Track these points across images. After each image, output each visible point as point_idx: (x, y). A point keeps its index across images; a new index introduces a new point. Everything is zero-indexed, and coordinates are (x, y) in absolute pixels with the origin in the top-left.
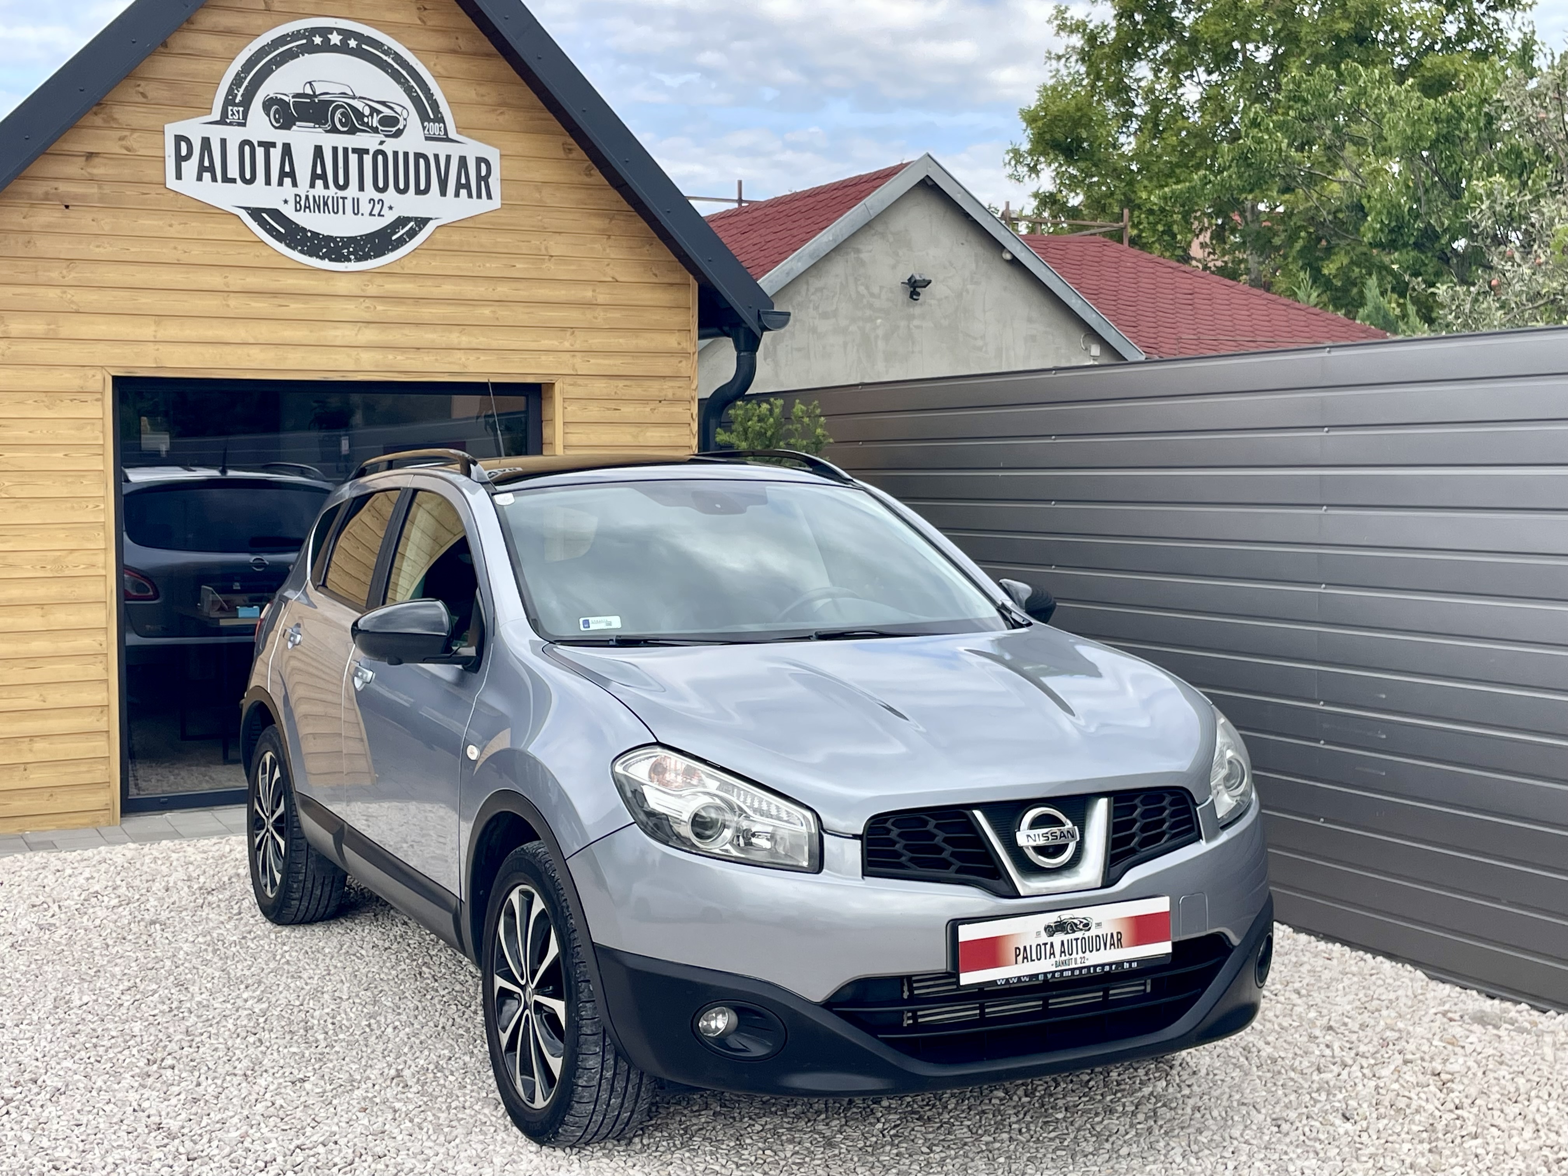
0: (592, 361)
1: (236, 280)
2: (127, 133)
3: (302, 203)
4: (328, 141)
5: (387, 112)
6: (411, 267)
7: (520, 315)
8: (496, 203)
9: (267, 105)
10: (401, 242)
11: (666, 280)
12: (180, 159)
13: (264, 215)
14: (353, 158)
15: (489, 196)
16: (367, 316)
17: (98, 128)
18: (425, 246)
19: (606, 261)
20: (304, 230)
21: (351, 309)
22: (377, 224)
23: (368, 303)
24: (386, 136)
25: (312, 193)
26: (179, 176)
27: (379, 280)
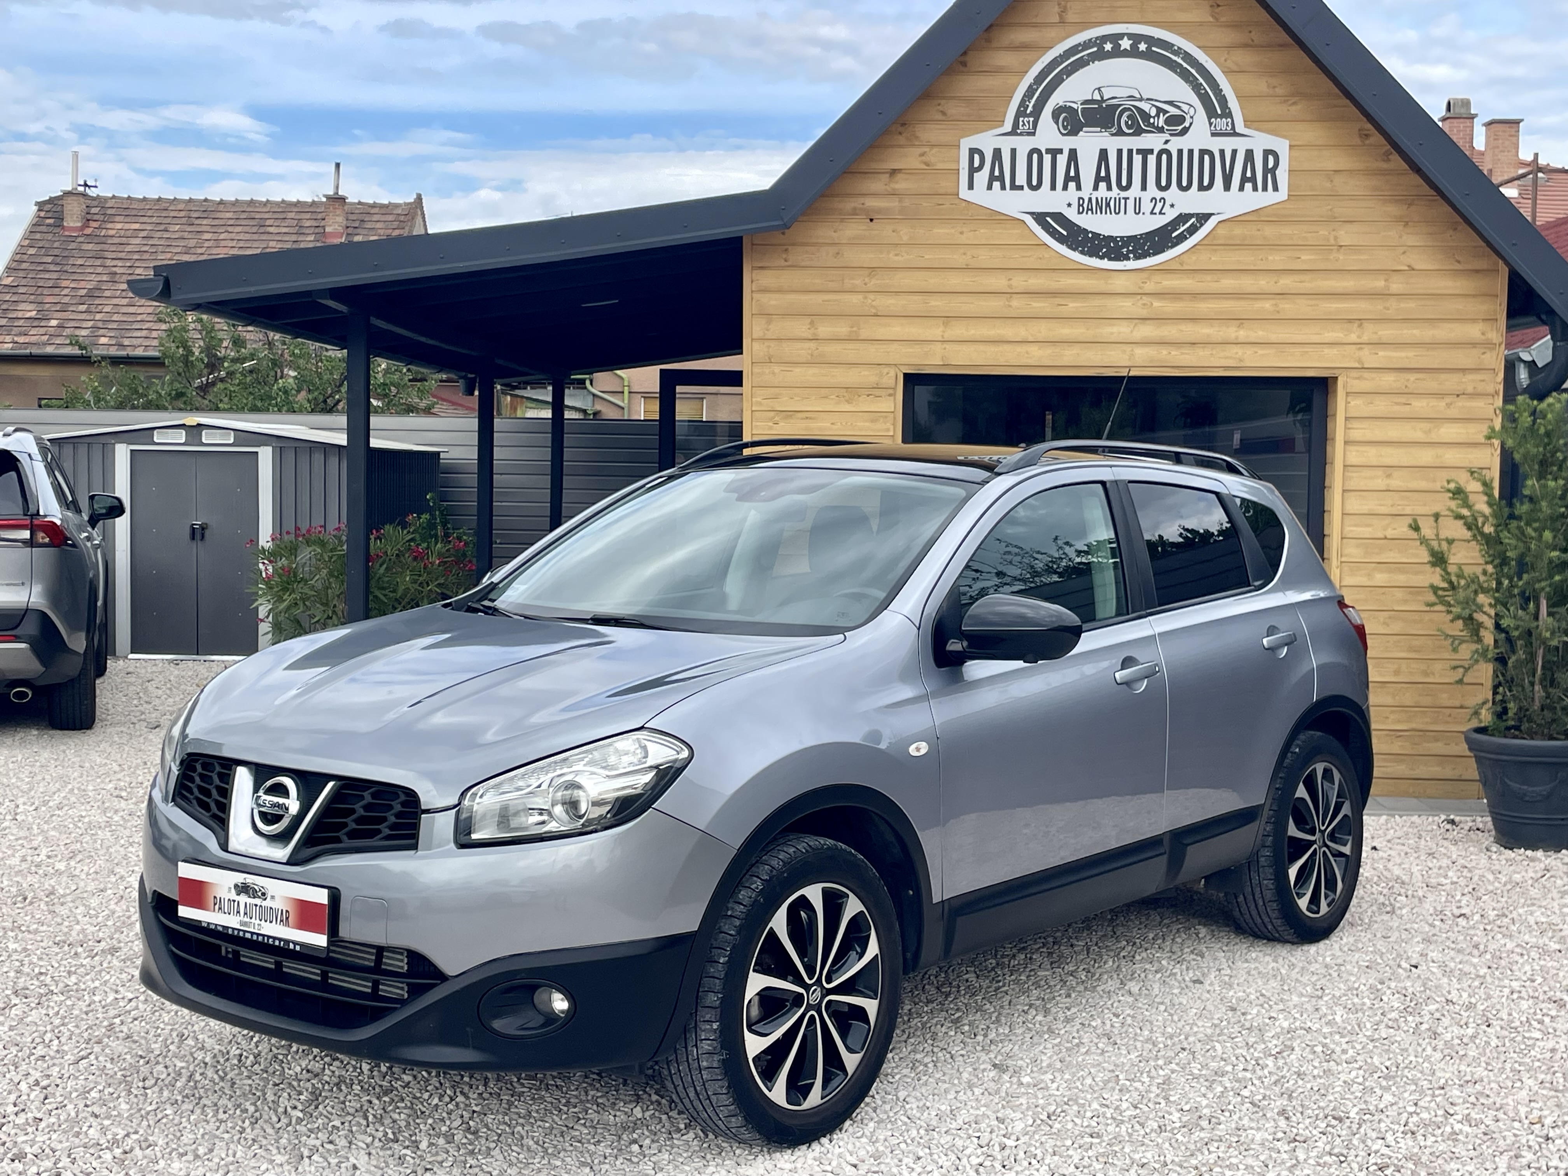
0: (1381, 353)
1: (1020, 282)
2: (927, 149)
3: (1085, 206)
4: (1113, 144)
5: (1173, 111)
6: (1192, 262)
7: (1302, 308)
8: (1283, 194)
9: (1056, 114)
10: (1182, 238)
11: (1470, 267)
12: (973, 170)
13: (1048, 219)
14: (1137, 159)
15: (1276, 188)
16: (1144, 313)
17: (901, 146)
18: (1204, 242)
19: (1402, 249)
20: (1085, 231)
21: (1127, 306)
22: (1158, 222)
23: (1146, 300)
24: (1171, 135)
25: (1095, 195)
26: (971, 187)
27: (1157, 277)
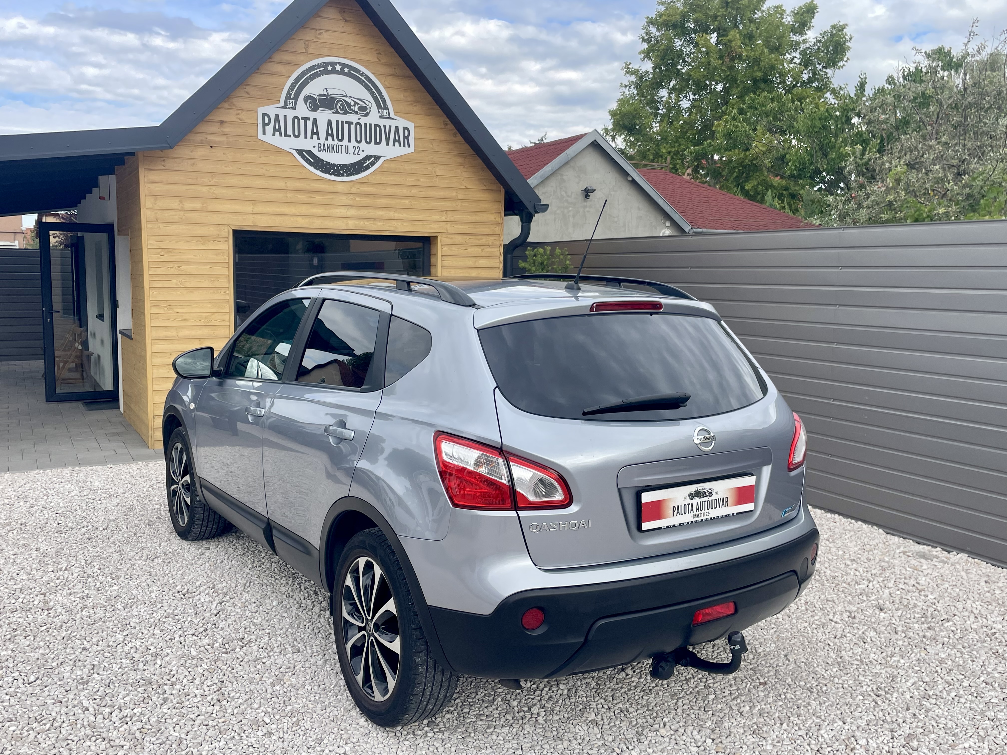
0: (455, 226)
1: (291, 184)
2: (240, 112)
3: (322, 147)
4: (335, 118)
5: (362, 104)
6: (372, 179)
7: (422, 204)
8: (412, 149)
9: (306, 99)
10: (368, 167)
11: (490, 188)
12: (265, 125)
13: (304, 153)
15: (409, 146)
16: (351, 203)
17: (227, 109)
18: (379, 170)
19: (462, 178)
20: (322, 161)
21: (344, 199)
22: (357, 159)
23: (352, 197)
24: (361, 116)
25: (326, 143)
26: (264, 133)
27: (357, 186)
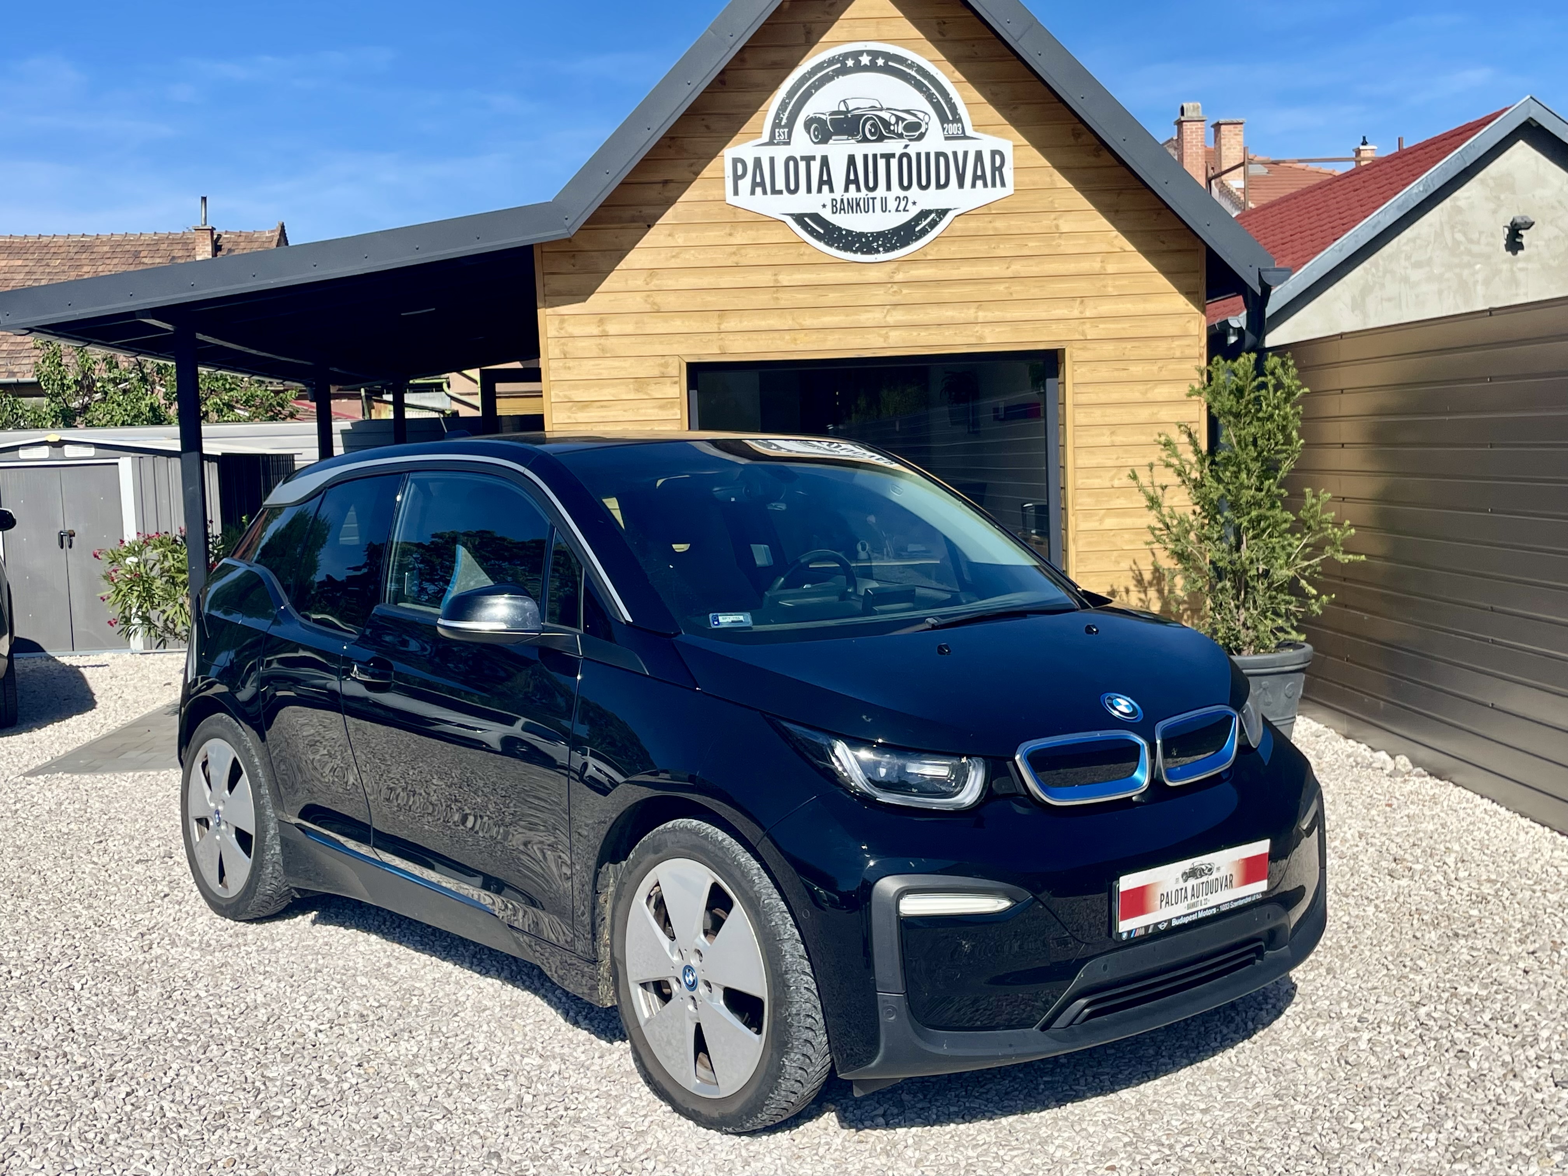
0: (1101, 326)
1: (784, 276)
2: (694, 160)
3: (838, 206)
5: (910, 119)
6: (934, 253)
7: (1031, 289)
8: (1009, 189)
9: (807, 125)
10: (924, 232)
11: (1173, 247)
12: (737, 178)
13: (806, 219)
14: (881, 163)
15: (1003, 184)
16: (895, 300)
17: (671, 158)
18: (944, 235)
19: (1114, 234)
20: (840, 229)
21: (880, 295)
22: (903, 218)
23: (896, 288)
24: (910, 140)
25: (846, 196)
26: (736, 192)
27: (906, 267)
